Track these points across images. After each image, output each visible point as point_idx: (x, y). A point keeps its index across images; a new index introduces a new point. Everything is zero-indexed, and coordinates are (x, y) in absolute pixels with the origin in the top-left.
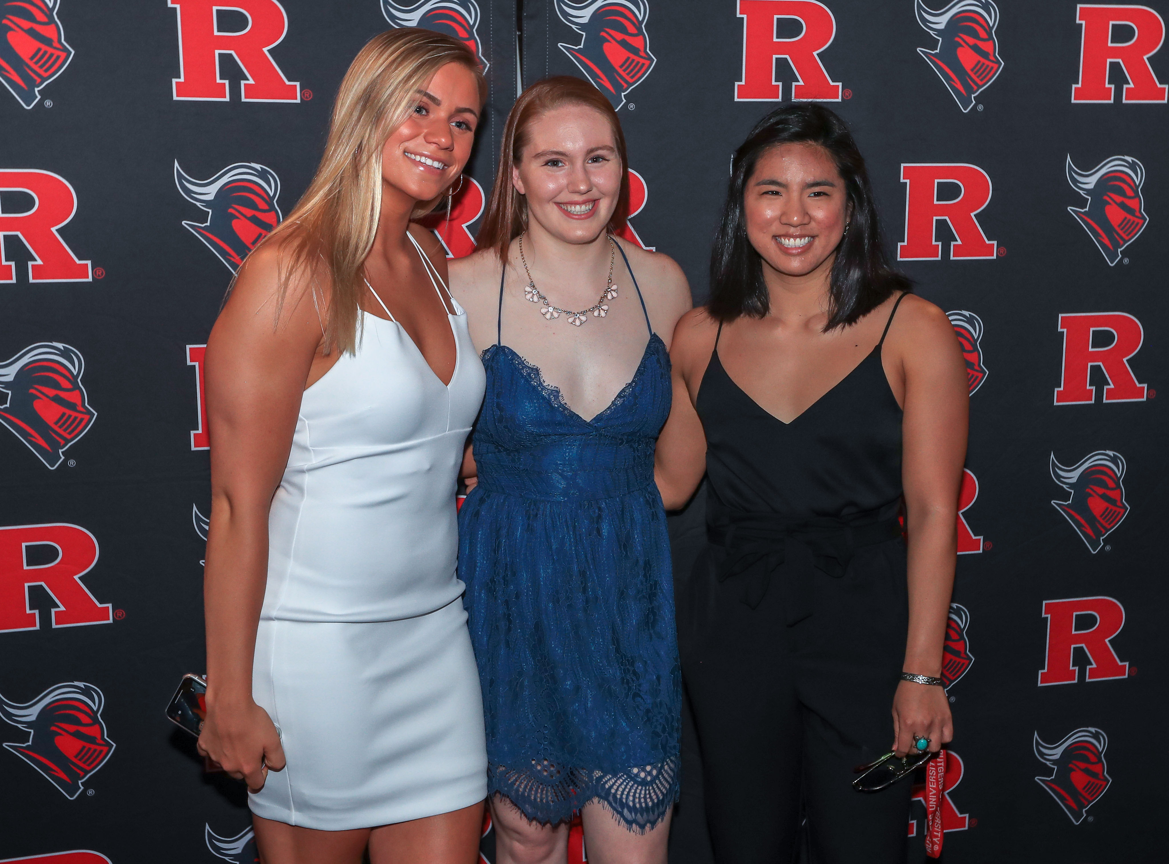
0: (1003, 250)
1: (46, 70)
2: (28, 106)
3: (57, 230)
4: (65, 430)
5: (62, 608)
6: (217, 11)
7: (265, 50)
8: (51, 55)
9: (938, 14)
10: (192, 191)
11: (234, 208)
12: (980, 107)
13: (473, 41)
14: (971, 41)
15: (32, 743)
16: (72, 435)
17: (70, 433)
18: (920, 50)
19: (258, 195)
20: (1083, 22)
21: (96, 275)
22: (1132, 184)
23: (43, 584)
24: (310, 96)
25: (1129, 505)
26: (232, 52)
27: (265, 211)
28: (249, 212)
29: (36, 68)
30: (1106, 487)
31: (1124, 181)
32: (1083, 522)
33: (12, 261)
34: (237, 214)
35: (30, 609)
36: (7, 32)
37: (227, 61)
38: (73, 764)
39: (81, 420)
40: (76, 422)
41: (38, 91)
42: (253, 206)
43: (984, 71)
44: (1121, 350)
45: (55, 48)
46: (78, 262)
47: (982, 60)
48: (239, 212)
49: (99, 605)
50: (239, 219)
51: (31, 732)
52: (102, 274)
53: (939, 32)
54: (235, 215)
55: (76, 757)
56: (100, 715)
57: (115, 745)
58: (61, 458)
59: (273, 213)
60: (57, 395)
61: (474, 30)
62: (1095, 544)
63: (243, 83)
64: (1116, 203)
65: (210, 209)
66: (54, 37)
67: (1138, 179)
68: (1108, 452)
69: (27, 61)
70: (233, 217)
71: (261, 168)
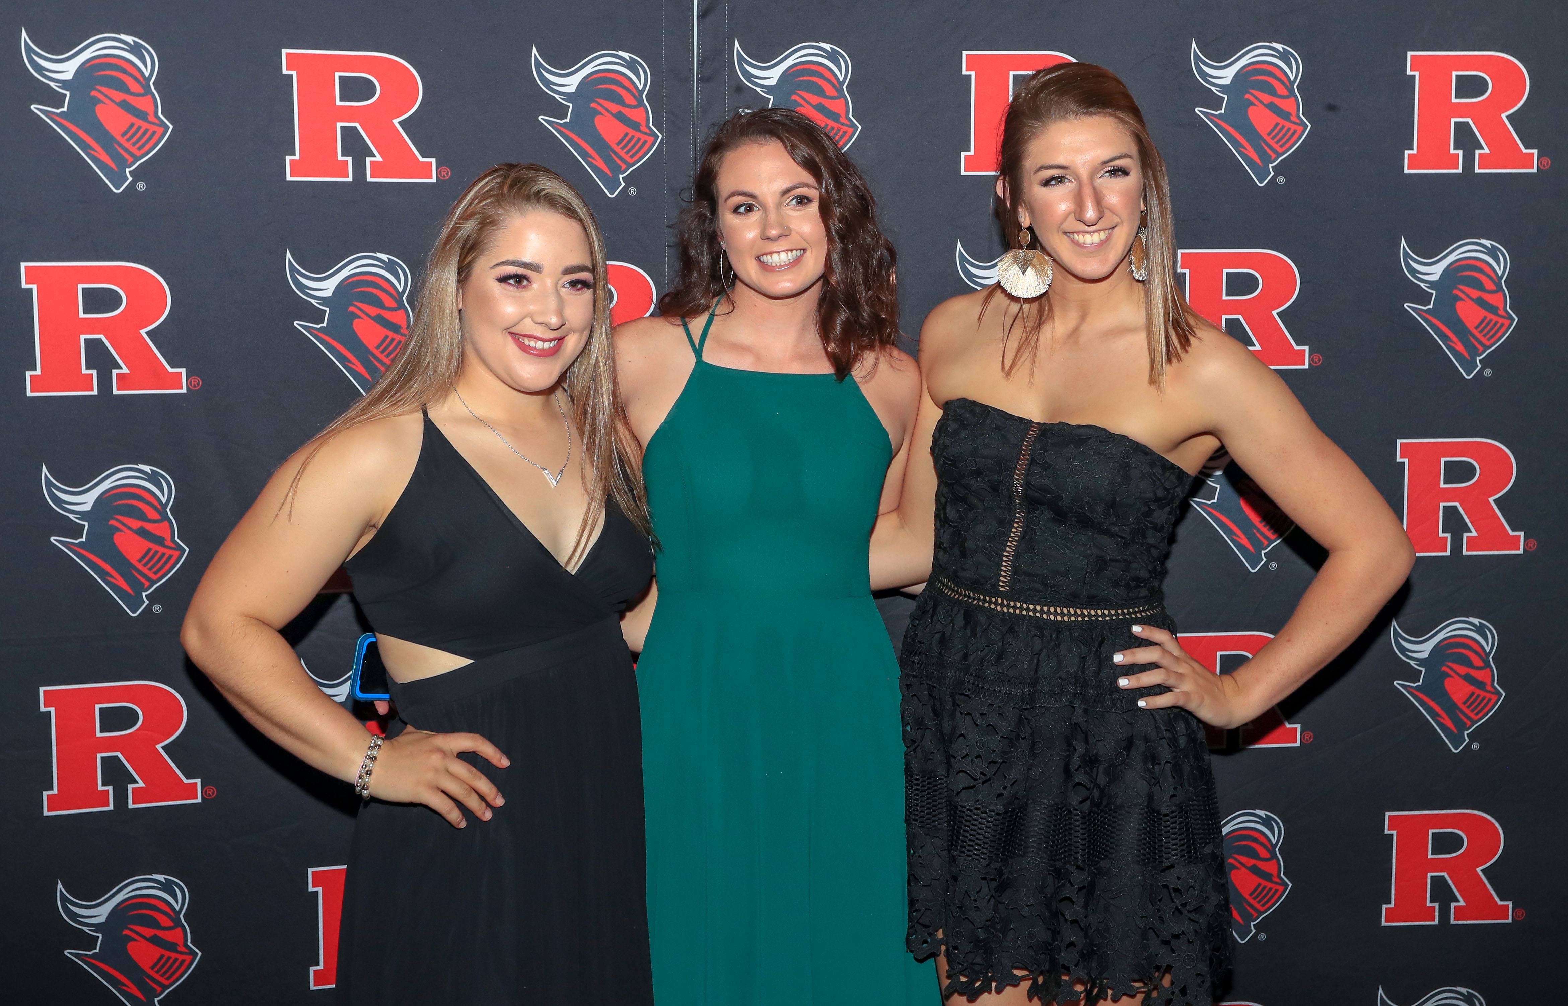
0: (1318, 357)
1: (139, 149)
2: (118, 189)
3: (146, 333)
4: (150, 569)
5: (141, 784)
6: (340, 77)
7: (396, 122)
8: (146, 131)
9: (1221, 66)
10: (306, 286)
11: (356, 306)
12: (1281, 180)
13: (642, 108)
14: (1266, 98)
15: (99, 951)
16: (158, 575)
17: (155, 573)
18: (1199, 111)
19: (384, 290)
20: (1417, 74)
21: (191, 385)
22: (1493, 275)
23: (119, 754)
24: (447, 174)
25: (1504, 691)
26: (357, 125)
27: (393, 309)
28: (373, 311)
29: (127, 145)
30: (1470, 664)
31: (1481, 271)
32: (1438, 709)
33: (93, 369)
34: (359, 313)
35: (103, 785)
36: (96, 105)
37: (350, 134)
38: (149, 976)
39: (170, 557)
40: (164, 560)
41: (130, 172)
42: (379, 303)
43: (1285, 135)
44: (1486, 488)
45: (151, 123)
46: (170, 370)
47: (1282, 122)
48: (361, 310)
49: (186, 781)
50: (362, 318)
51: (98, 937)
52: (198, 384)
53: (1224, 88)
54: (356, 314)
55: (152, 968)
56: (183, 916)
57: (200, 954)
58: (145, 602)
59: (401, 312)
60: (142, 527)
61: (644, 96)
62: (1457, 740)
63: (368, 160)
64: (1471, 299)
65: (327, 307)
66: (150, 111)
67: (1501, 267)
68: (1471, 619)
69: (119, 138)
70: (354, 316)
71: (388, 258)
